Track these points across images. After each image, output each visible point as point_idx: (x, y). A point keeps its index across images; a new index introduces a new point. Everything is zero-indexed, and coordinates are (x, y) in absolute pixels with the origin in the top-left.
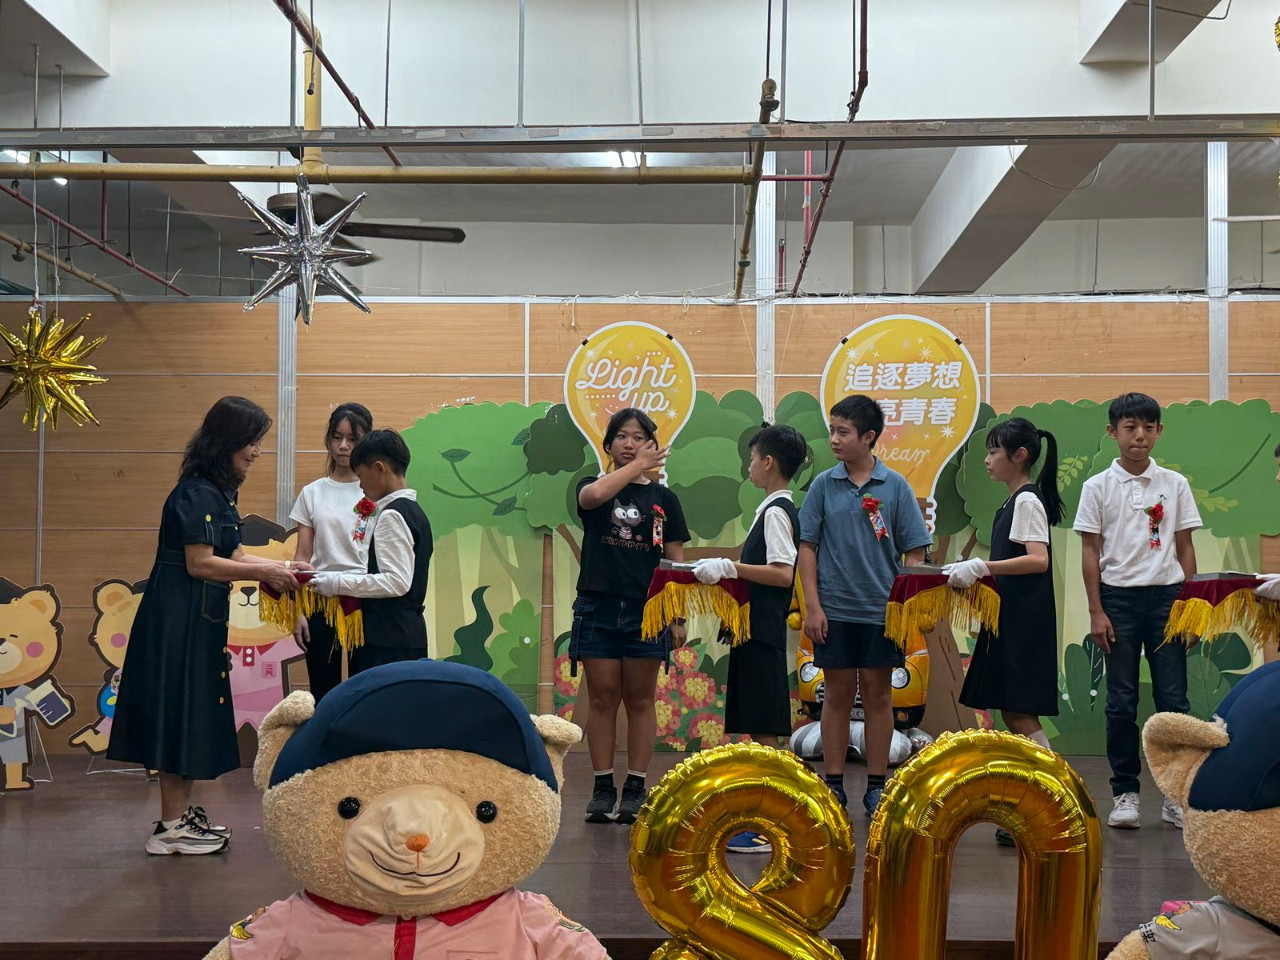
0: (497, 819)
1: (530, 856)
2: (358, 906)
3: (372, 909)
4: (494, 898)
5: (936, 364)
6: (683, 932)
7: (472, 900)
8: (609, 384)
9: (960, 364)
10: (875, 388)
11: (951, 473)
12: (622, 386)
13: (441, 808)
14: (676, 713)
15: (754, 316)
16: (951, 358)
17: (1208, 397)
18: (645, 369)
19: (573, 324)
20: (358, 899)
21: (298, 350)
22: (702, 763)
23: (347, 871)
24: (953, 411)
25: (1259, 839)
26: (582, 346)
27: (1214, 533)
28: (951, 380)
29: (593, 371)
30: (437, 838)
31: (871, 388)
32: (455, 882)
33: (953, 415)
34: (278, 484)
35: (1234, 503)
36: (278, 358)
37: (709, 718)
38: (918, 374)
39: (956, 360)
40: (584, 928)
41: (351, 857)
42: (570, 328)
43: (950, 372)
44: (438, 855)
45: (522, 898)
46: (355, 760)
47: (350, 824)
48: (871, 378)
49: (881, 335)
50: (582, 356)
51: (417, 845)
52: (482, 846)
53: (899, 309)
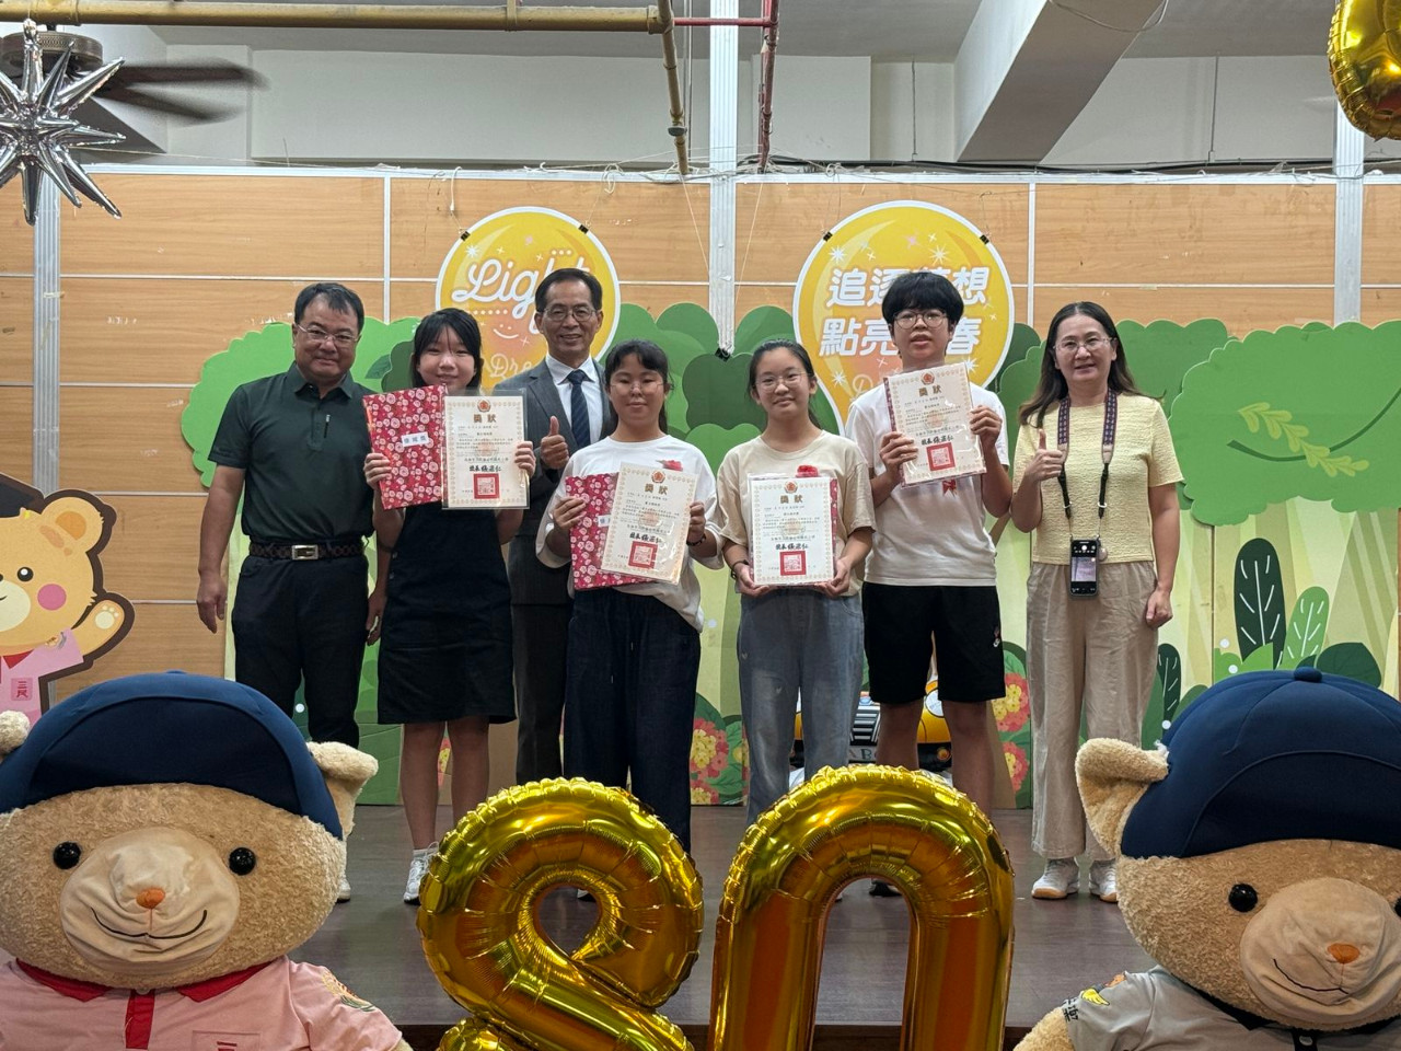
0: (255, 870)
1: (301, 917)
2: (80, 978)
3: (99, 981)
4: (254, 970)
5: (953, 271)
6: (485, 1009)
7: (225, 971)
8: (499, 294)
9: (987, 270)
10: (869, 304)
12: (517, 298)
13: (184, 857)
15: (707, 199)
16: (975, 263)
17: (1332, 319)
19: (452, 208)
20: (79, 969)
21: (63, 241)
22: (510, 802)
23: (65, 934)
24: (976, 336)
25: (1192, 892)
26: (460, 241)
27: (1335, 506)
28: (974, 293)
29: (476, 276)
30: (176, 893)
31: (863, 303)
32: (203, 945)
33: (976, 342)
34: (35, 430)
35: (1363, 465)
36: (34, 252)
39: (983, 266)
40: (374, 1008)
41: (71, 917)
42: (448, 213)
43: (973, 281)
44: (177, 914)
45: (294, 970)
46: (75, 796)
47: (68, 876)
48: (863, 290)
50: (461, 254)
51: (150, 901)
52: (236, 903)
53: (907, 192)
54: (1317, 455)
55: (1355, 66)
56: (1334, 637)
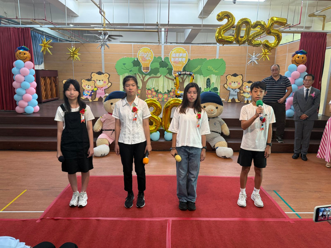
5: (183, 54)
11: (185, 68)
12: (145, 56)
14: (152, 96)
15: (161, 46)
16: (185, 53)
17: (216, 58)
18: (147, 53)
23: (112, 110)
27: (216, 75)
29: (141, 53)
33: (185, 60)
34: (102, 67)
35: (218, 71)
37: (155, 97)
38: (181, 55)
41: (112, 108)
42: (138, 48)
43: (185, 55)
46: (112, 99)
47: (112, 105)
48: (175, 55)
49: (176, 50)
53: (179, 46)
54: (214, 71)
55: (217, 37)
56: (215, 87)
